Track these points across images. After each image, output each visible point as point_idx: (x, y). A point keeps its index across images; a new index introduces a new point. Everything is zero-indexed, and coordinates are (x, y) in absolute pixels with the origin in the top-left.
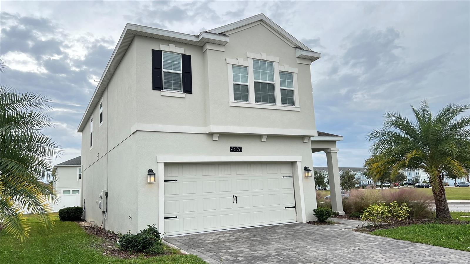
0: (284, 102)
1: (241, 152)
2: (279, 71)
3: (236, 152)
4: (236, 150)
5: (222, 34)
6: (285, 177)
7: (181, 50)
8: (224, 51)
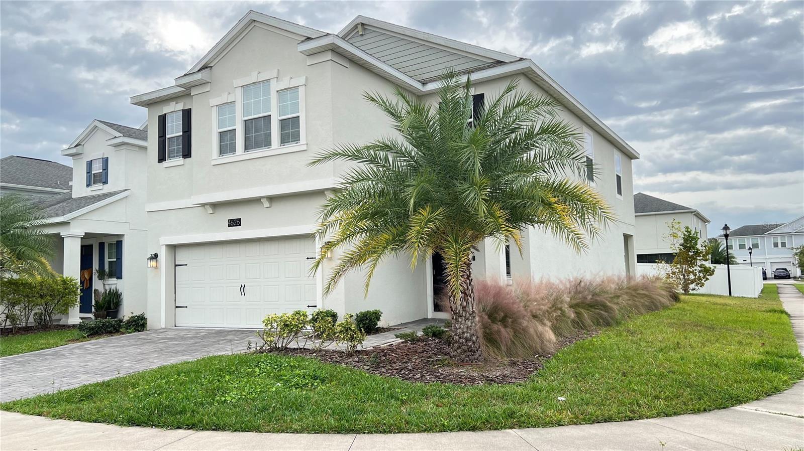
0: (284, 140)
1: (240, 225)
2: (277, 91)
3: (234, 226)
4: (235, 223)
5: (204, 67)
6: (310, 258)
7: (180, 106)
8: (209, 91)
